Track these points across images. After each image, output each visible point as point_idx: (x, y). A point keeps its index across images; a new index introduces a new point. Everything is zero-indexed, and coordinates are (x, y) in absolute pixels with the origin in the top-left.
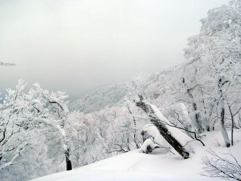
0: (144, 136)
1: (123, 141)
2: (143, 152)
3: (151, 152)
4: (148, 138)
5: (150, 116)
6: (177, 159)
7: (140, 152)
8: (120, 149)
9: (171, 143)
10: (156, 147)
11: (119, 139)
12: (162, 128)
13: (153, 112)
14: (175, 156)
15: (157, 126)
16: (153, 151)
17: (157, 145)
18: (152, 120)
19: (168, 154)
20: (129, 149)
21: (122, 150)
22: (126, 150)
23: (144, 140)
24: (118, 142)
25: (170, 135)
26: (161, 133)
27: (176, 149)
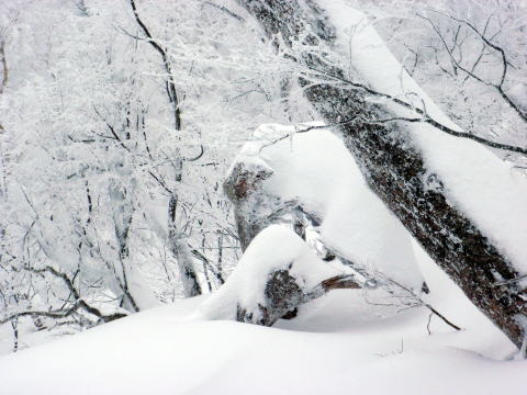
0: (247, 206)
1: (85, 244)
2: (241, 316)
3: (292, 315)
4: (273, 218)
5: (311, 61)
6: (479, 356)
7: (217, 316)
8: (59, 298)
9: (440, 254)
10: (330, 284)
11: (50, 229)
12: (387, 147)
13: (325, 33)
14: (461, 340)
15: (350, 130)
16: (308, 311)
17: (335, 269)
18: (315, 93)
19: (416, 328)
20: (128, 300)
21: (78, 310)
22: (107, 310)
23: (246, 233)
24: (45, 247)
25: (438, 200)
26: (379, 183)
27: (471, 293)
